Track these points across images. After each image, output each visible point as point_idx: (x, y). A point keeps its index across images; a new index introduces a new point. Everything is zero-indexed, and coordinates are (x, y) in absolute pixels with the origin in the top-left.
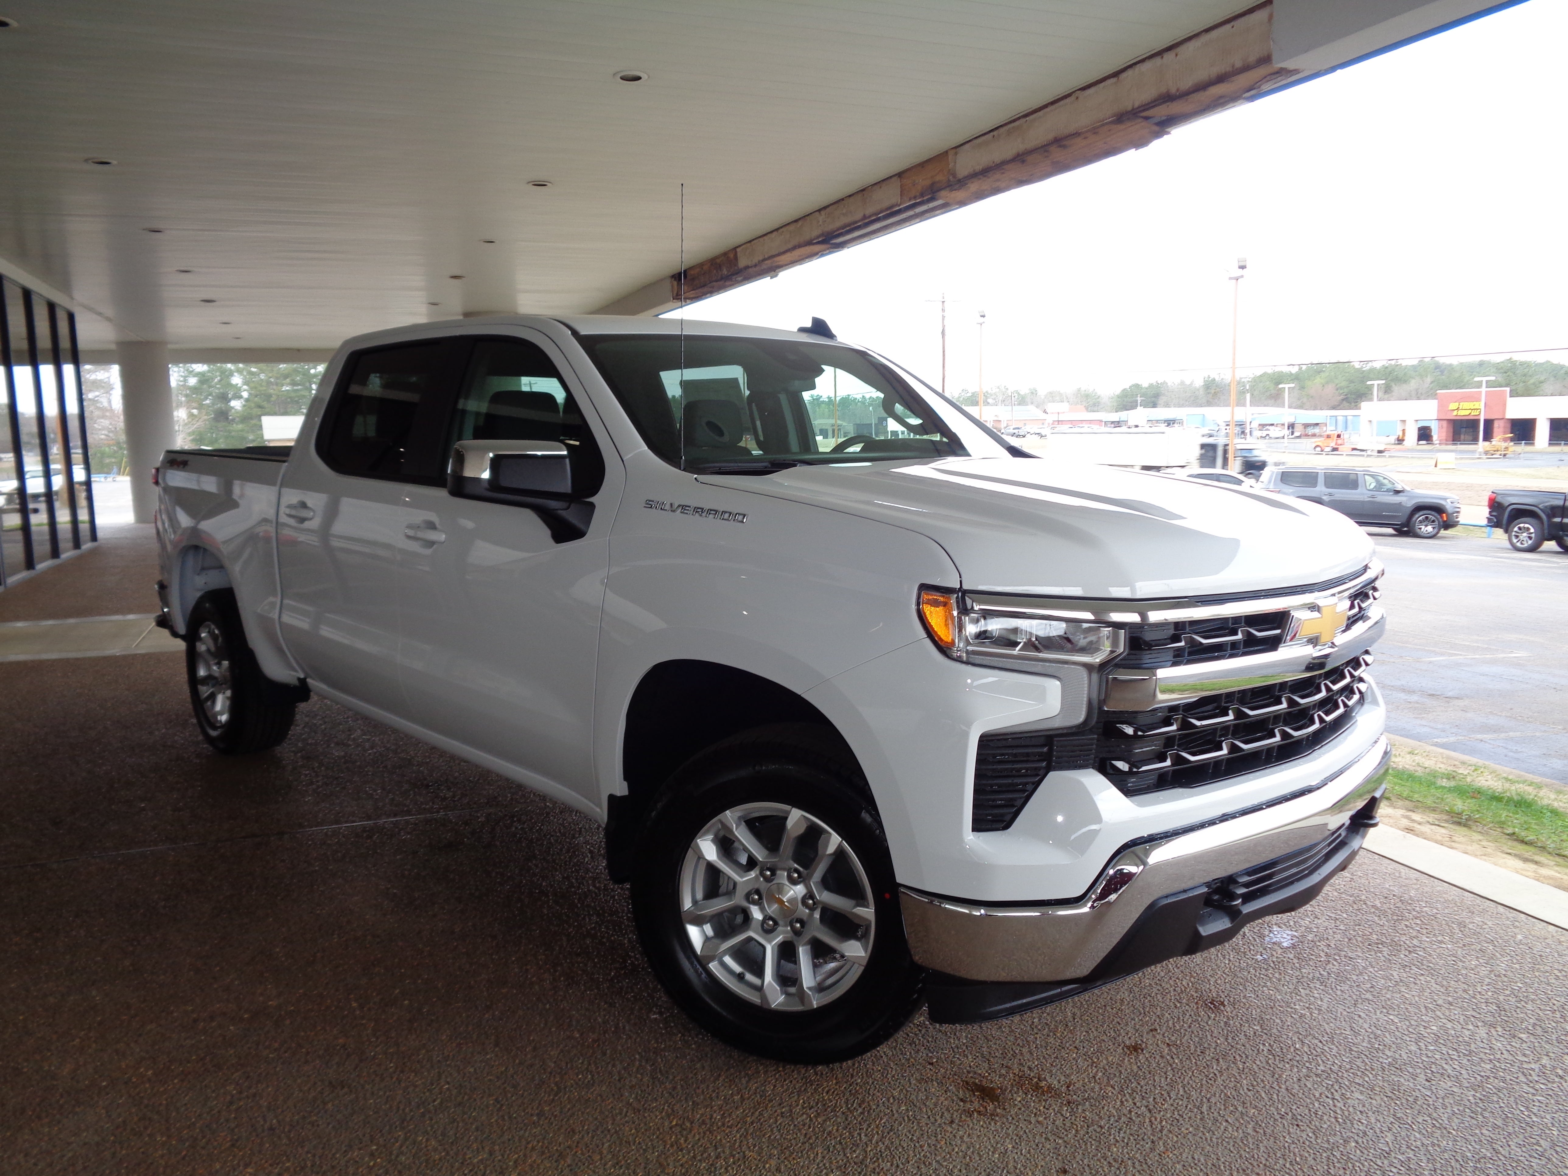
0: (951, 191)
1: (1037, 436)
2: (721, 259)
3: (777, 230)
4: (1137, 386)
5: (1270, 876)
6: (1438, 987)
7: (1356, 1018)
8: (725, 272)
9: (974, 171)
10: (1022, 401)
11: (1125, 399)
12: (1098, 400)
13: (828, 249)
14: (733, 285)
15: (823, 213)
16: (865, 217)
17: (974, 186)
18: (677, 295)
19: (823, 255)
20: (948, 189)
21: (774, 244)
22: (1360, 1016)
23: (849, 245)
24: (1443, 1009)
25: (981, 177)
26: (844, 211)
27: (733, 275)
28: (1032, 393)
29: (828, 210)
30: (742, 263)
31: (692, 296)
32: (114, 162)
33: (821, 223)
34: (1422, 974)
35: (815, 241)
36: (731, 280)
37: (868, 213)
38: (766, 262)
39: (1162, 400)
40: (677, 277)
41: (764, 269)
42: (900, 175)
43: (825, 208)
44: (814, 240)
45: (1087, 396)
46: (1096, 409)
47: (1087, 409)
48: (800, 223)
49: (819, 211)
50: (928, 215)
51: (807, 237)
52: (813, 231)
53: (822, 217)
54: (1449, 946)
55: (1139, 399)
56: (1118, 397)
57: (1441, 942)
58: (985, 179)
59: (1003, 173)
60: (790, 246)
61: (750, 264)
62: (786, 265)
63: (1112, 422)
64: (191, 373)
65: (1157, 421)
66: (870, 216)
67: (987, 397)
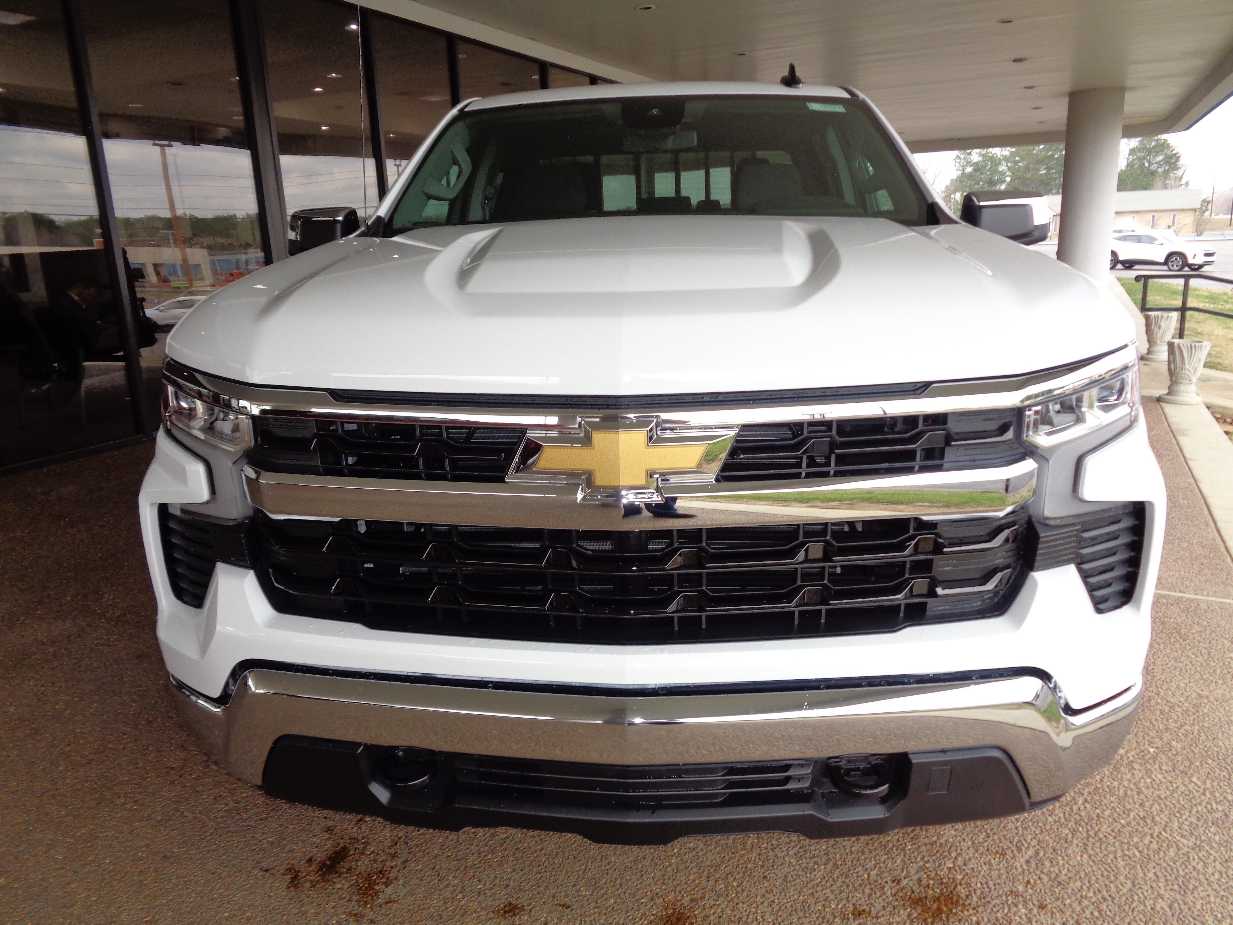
64: (969, 163)
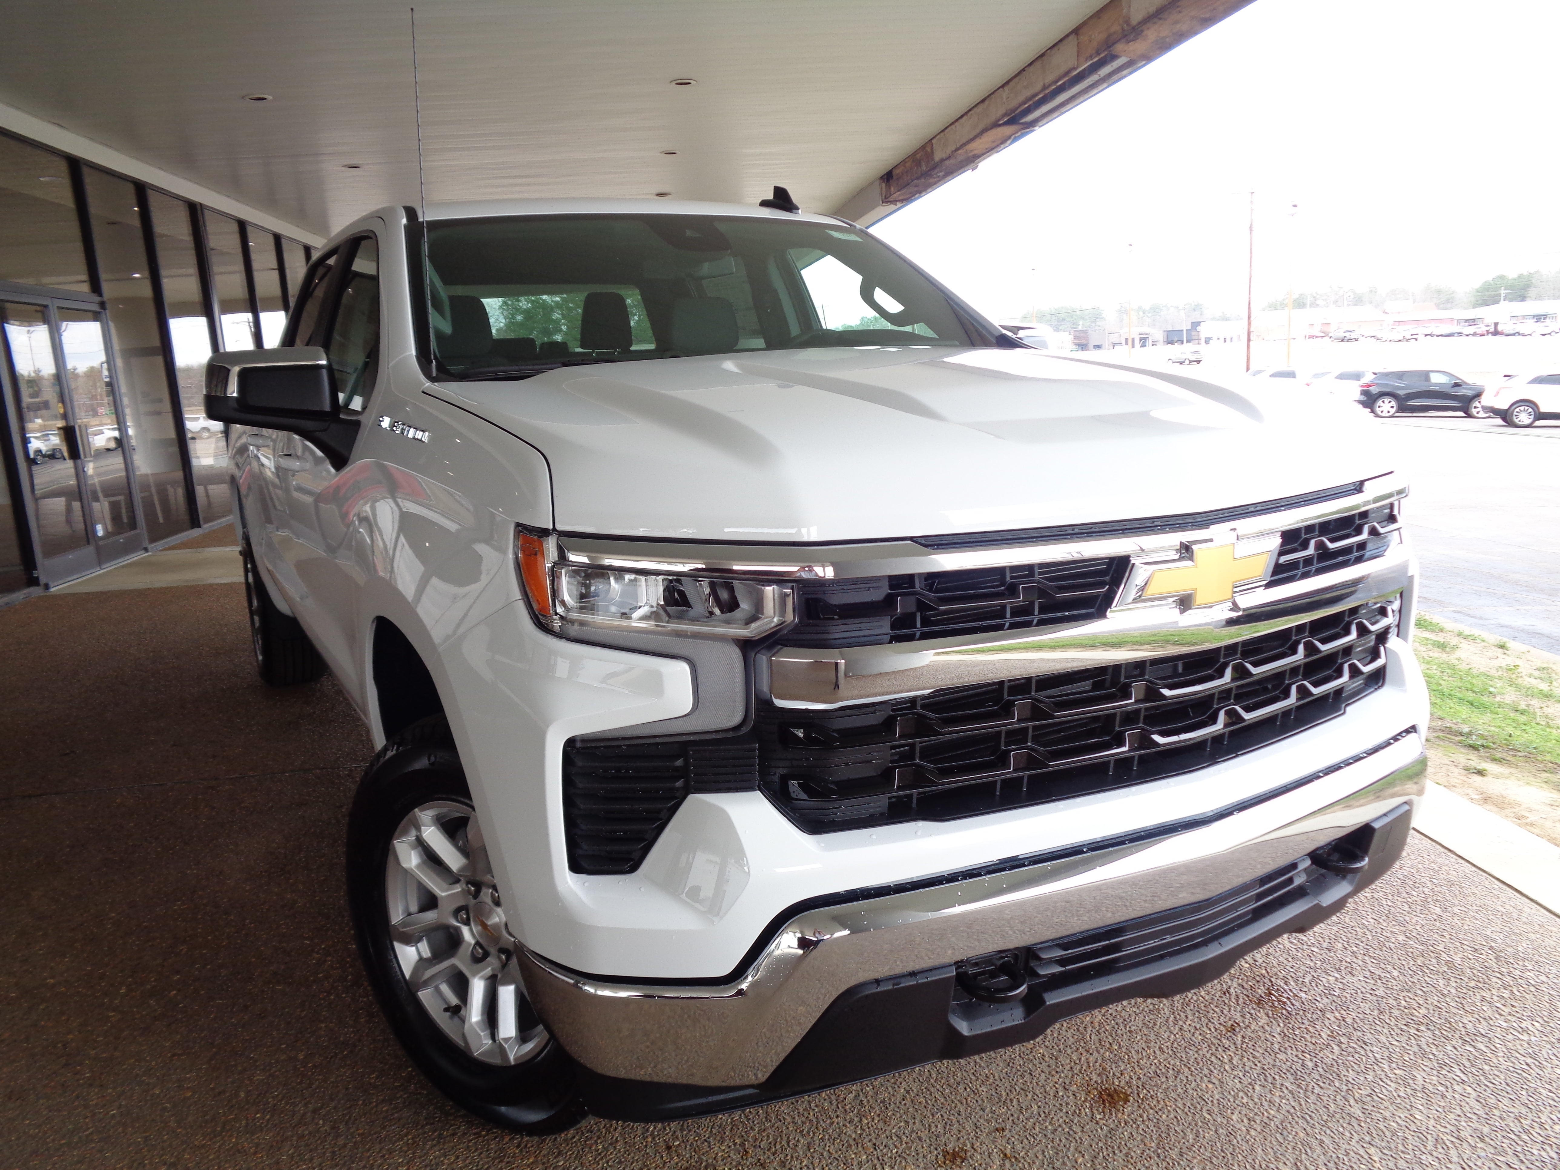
0: (1128, 42)
1: (1373, 338)
2: (920, 154)
3: (966, 114)
4: (1502, 277)
5: (1117, 948)
6: (1477, 1106)
7: (1315, 1143)
8: (924, 168)
9: (1148, 13)
10: (1358, 301)
11: (1487, 293)
12: (1452, 296)
13: (1020, 130)
14: (938, 182)
15: (1006, 88)
16: (1044, 88)
17: (1152, 33)
18: (886, 198)
19: (1016, 139)
20: (1123, 41)
21: (964, 130)
22: (1321, 1143)
23: (1040, 124)
24: (1465, 1145)
25: (1155, 20)
26: (1025, 84)
27: (933, 169)
28: (1371, 291)
29: (1011, 84)
30: (938, 156)
31: (901, 198)
32: (270, 97)
33: (1004, 100)
34: (1463, 1082)
35: (1001, 122)
36: (931, 176)
37: (1047, 82)
38: (959, 152)
39: (1532, 292)
40: (888, 177)
41: (962, 161)
42: (1076, 31)
43: (1008, 83)
44: (1000, 120)
45: (1439, 292)
46: (1449, 305)
47: (1438, 306)
48: (987, 102)
49: (1003, 86)
50: (1115, 77)
51: (992, 118)
52: (997, 110)
53: (1005, 92)
54: (1533, 1038)
55: (1503, 292)
56: (1477, 291)
57: (1525, 1031)
58: (1161, 22)
59: (1180, 12)
60: (978, 131)
61: (944, 156)
62: (983, 154)
63: (1467, 321)
65: (1524, 317)
66: (1050, 85)
67: (1315, 299)
